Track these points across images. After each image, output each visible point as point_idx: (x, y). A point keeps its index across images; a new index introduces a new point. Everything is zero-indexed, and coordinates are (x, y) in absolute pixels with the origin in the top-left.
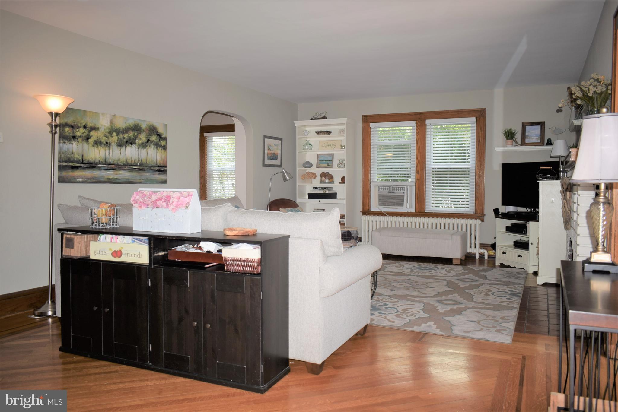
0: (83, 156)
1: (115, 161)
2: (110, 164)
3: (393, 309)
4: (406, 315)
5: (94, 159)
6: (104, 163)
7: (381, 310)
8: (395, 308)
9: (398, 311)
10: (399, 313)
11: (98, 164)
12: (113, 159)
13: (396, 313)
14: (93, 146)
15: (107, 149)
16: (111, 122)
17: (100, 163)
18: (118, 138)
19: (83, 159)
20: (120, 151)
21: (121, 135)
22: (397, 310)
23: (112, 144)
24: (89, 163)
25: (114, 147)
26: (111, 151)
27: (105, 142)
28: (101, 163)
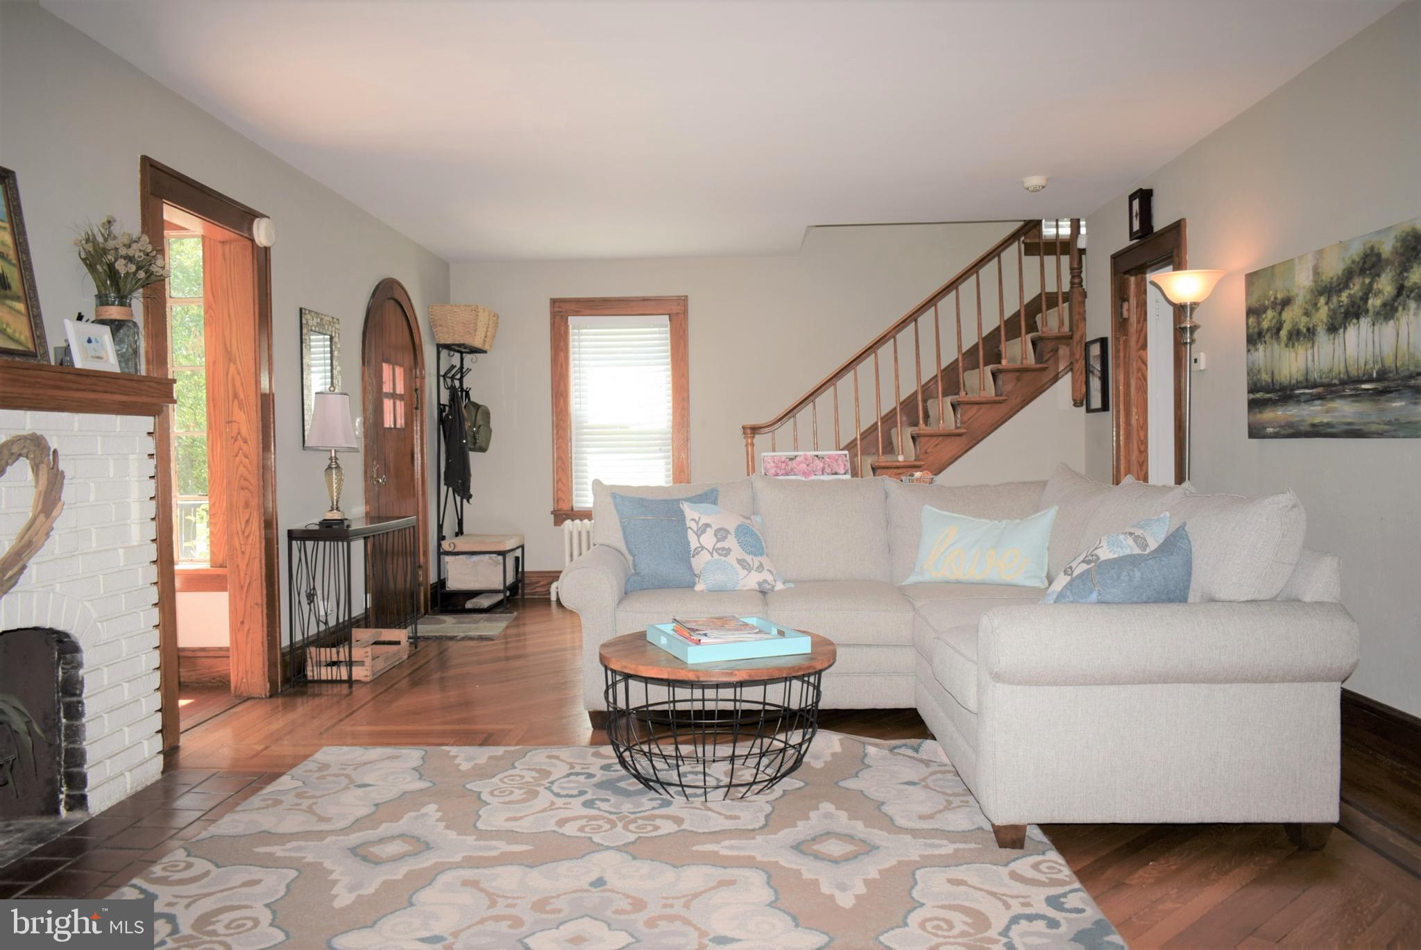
0: (1273, 373)
1: (1324, 376)
2: (1314, 386)
3: (563, 792)
4: (524, 781)
5: (1288, 378)
6: (1305, 384)
7: (595, 785)
8: (558, 795)
9: (549, 789)
10: (546, 783)
11: (1296, 390)
12: (1321, 371)
13: (552, 783)
14: (1287, 346)
15: (1310, 345)
16: (1316, 272)
17: (1298, 385)
18: (1329, 308)
19: (1273, 380)
20: (1334, 344)
21: (1335, 299)
22: (552, 791)
23: (1319, 329)
24: (1283, 388)
25: (1322, 336)
26: (1316, 348)
27: (1304, 330)
28: (1300, 385)
